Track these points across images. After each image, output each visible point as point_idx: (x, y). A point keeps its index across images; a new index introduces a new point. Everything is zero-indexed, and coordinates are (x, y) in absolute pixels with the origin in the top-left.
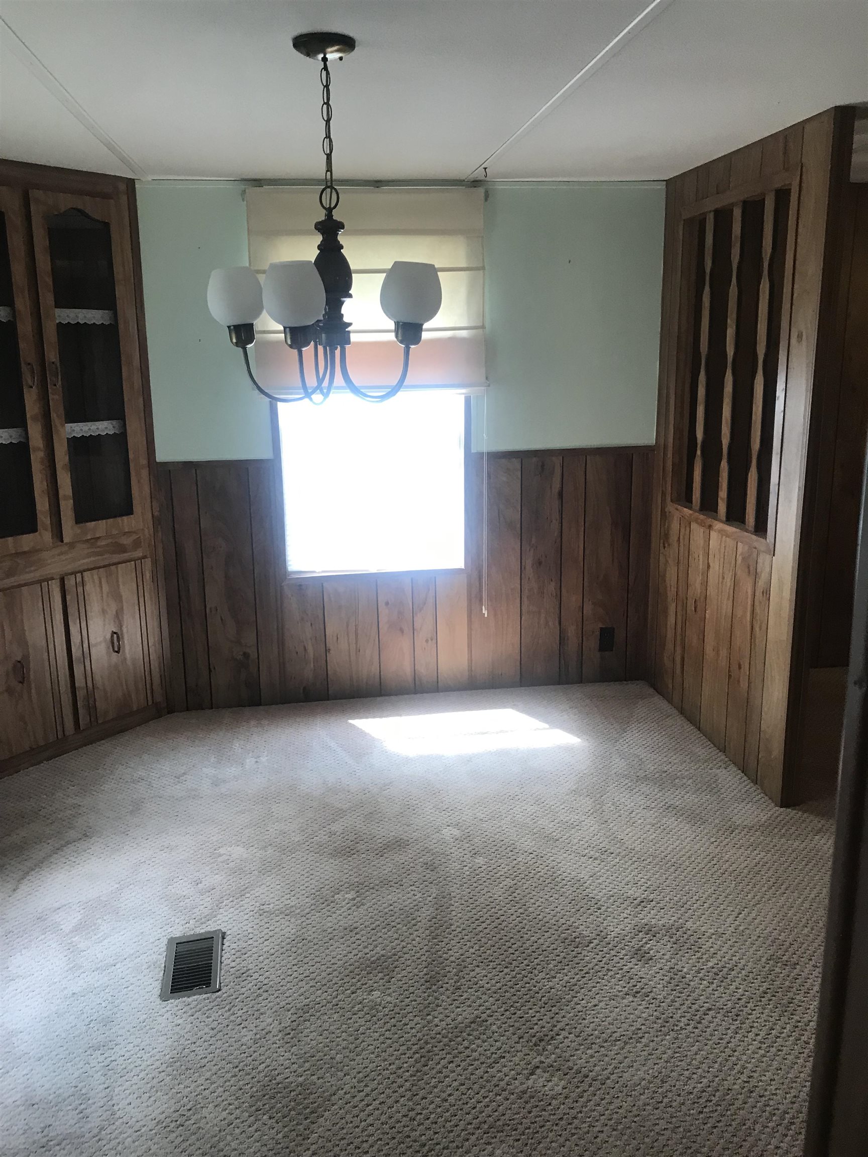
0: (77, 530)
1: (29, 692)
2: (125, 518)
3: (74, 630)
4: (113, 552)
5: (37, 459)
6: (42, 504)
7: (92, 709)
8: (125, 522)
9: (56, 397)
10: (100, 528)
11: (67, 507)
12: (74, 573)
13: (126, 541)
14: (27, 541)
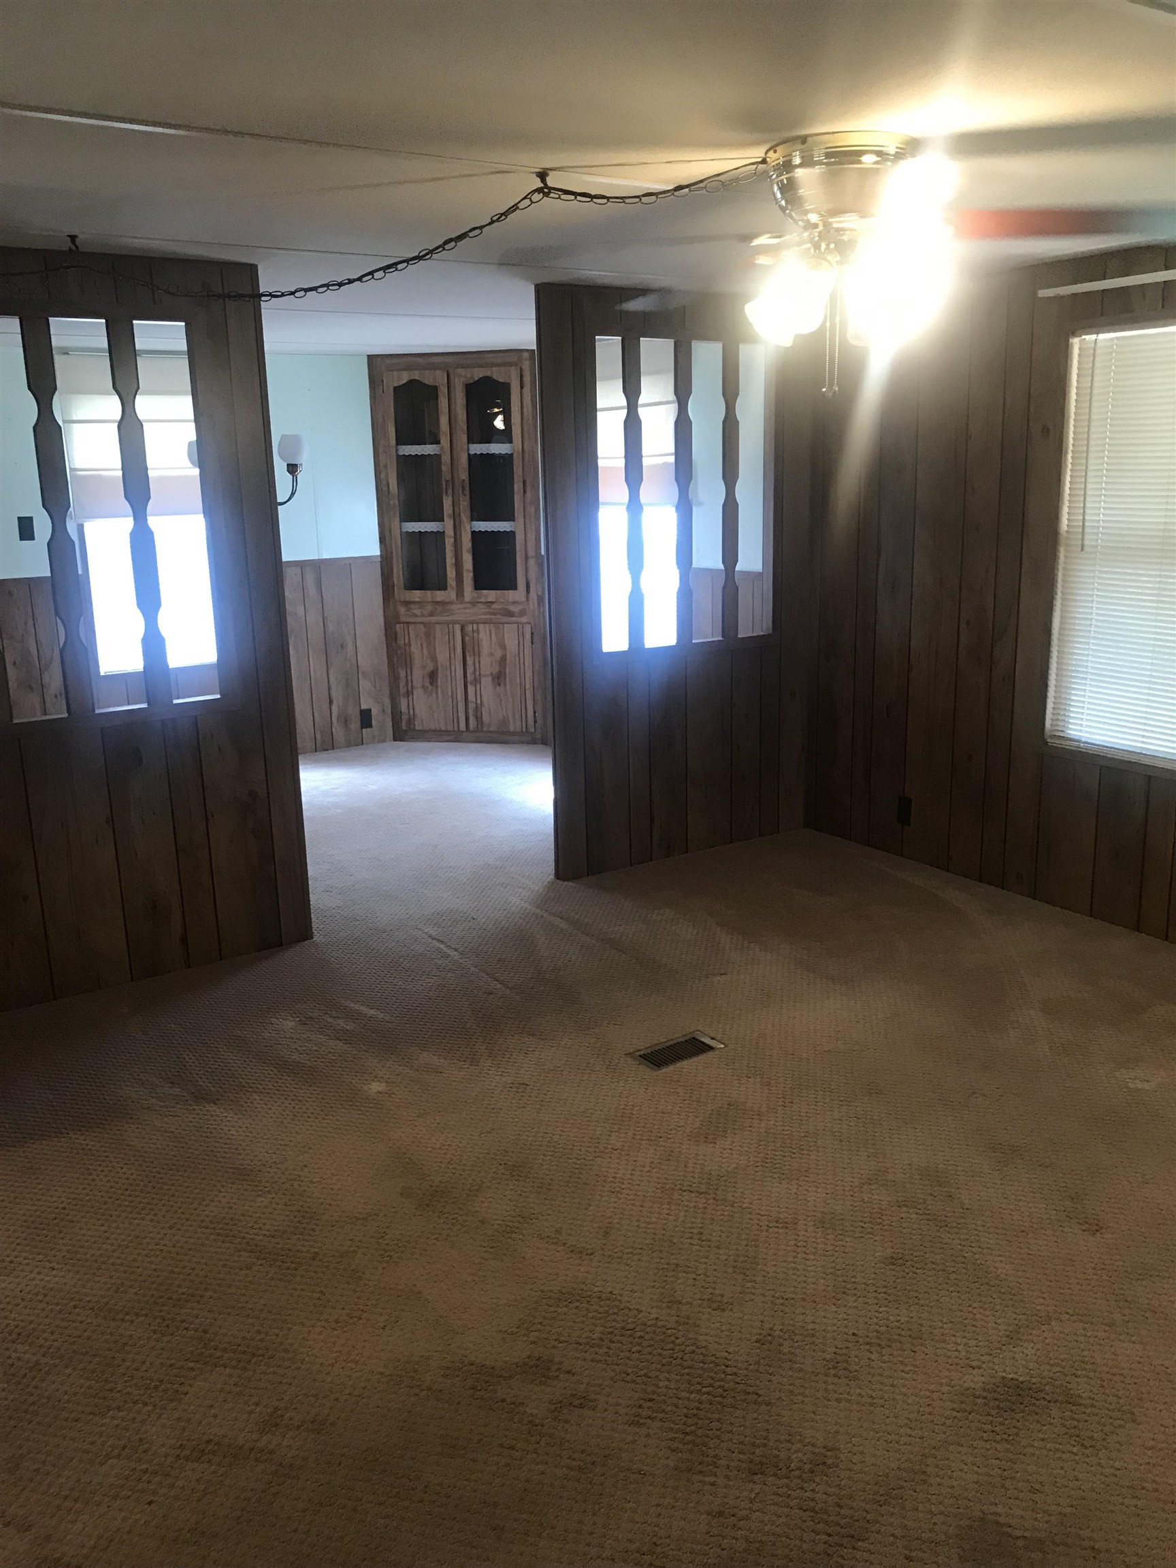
0: (476, 593)
1: (437, 692)
2: (510, 591)
3: (470, 661)
4: (503, 615)
5: (449, 542)
6: (451, 573)
7: (479, 718)
8: (510, 594)
9: (465, 503)
10: (491, 595)
11: (468, 578)
12: (472, 623)
13: (513, 608)
14: (440, 595)
